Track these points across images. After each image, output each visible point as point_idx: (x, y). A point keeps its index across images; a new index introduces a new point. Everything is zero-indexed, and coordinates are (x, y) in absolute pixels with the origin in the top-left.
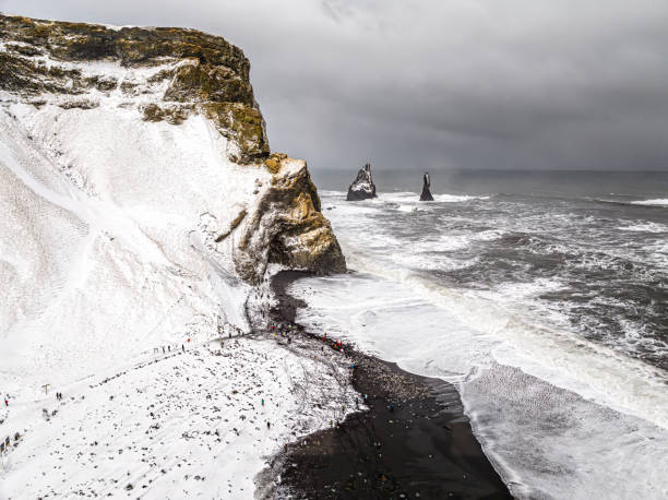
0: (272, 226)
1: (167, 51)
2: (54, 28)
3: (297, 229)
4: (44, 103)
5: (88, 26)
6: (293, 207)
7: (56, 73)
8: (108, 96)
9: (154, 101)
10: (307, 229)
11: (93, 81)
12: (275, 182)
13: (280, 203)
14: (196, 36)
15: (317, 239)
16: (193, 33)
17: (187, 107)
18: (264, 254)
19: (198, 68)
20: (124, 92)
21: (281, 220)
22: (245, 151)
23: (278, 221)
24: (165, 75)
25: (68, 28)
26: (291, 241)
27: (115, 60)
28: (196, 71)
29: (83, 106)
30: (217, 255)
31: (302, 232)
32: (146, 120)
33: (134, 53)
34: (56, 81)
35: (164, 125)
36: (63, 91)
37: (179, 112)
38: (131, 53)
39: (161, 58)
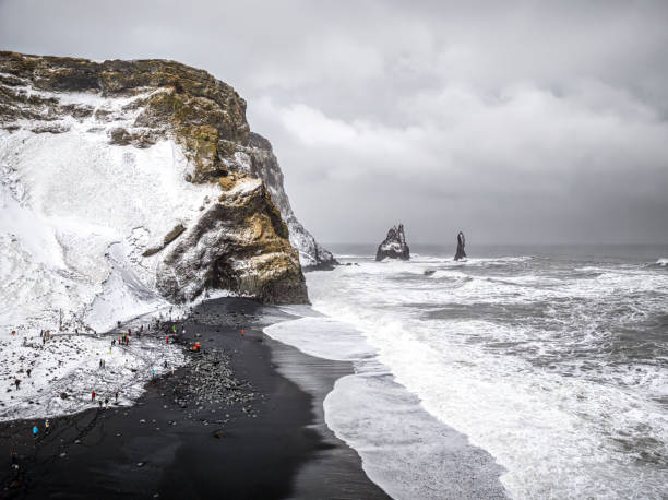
0: (217, 245)
1: (146, 82)
2: (40, 62)
3: (247, 251)
4: (17, 128)
5: (72, 60)
6: (245, 228)
7: (35, 101)
8: (81, 122)
9: (124, 127)
10: (260, 251)
11: (70, 109)
12: (223, 198)
13: (229, 222)
14: (175, 67)
15: (269, 263)
16: (172, 63)
17: (157, 133)
18: (201, 274)
19: (172, 95)
20: (98, 118)
21: (229, 240)
22: (199, 169)
23: (225, 242)
24: (140, 103)
25: (53, 61)
26: (241, 265)
27: (97, 92)
28: (169, 99)
29: (53, 131)
30: (140, 268)
31: (253, 255)
32: (112, 143)
33: (115, 84)
34: (33, 109)
35: (131, 149)
36: (38, 117)
37: (147, 137)
38: (111, 84)
39: (140, 88)
